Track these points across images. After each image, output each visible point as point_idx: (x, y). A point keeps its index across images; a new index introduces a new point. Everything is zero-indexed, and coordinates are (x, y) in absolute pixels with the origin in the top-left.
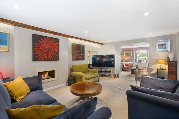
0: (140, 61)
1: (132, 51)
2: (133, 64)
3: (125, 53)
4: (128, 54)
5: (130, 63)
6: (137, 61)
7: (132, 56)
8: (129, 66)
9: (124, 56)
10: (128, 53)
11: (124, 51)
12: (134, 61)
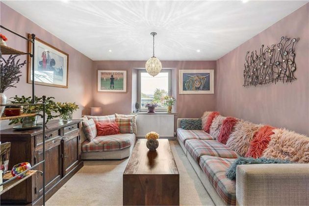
0: (151, 109)
1: (125, 72)
2: (129, 121)
3: (102, 79)
4: (112, 83)
5: (119, 116)
6: (142, 108)
7: (125, 90)
8: (116, 133)
9: (99, 89)
10: (112, 79)
11: (99, 72)
12: (133, 109)
